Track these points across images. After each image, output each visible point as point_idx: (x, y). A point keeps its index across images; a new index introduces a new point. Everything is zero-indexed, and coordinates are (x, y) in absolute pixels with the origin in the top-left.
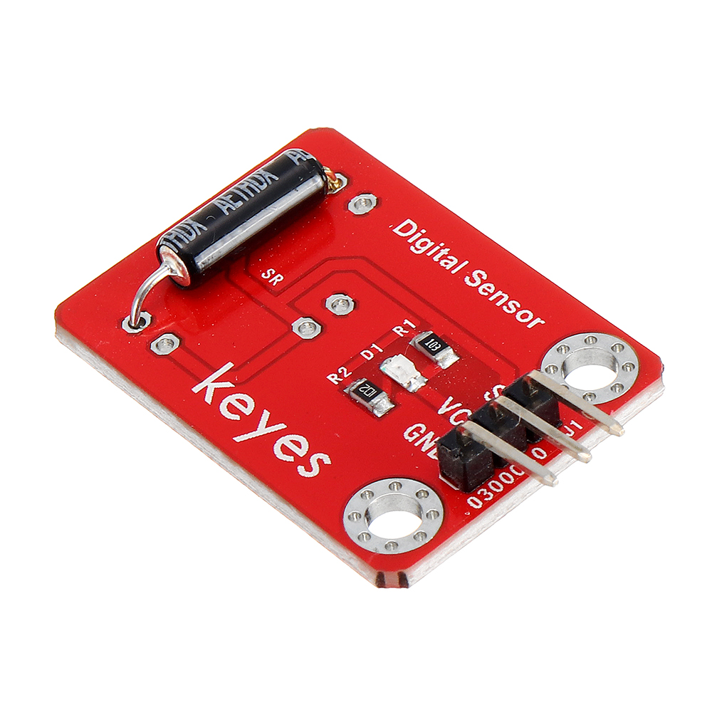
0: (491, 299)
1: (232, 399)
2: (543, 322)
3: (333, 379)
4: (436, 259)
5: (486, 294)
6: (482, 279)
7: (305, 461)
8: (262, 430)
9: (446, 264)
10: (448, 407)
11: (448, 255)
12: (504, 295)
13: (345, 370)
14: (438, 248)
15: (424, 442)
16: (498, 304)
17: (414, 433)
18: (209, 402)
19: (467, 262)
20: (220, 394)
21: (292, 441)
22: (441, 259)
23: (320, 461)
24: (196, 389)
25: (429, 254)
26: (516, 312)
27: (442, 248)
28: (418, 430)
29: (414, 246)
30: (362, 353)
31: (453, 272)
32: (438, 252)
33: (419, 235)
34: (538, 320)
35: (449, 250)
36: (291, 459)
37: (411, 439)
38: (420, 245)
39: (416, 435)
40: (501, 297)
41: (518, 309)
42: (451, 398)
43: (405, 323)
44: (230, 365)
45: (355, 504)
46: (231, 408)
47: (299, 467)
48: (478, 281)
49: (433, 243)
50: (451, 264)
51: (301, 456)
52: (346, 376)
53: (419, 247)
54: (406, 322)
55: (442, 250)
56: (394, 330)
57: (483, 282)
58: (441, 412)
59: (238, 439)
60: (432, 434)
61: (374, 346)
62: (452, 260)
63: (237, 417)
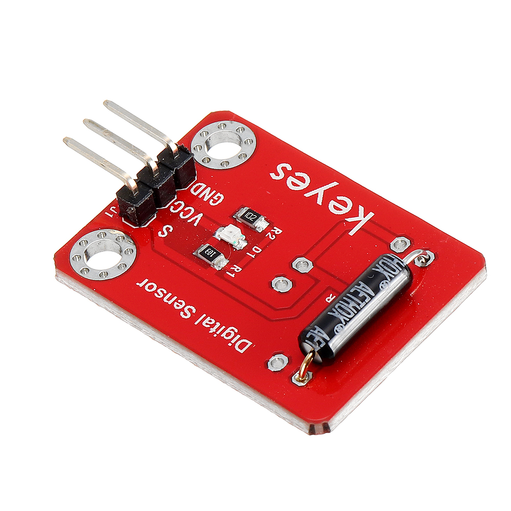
0: (176, 297)
1: (345, 210)
2: (138, 284)
3: (278, 231)
4: (218, 324)
5: (179, 301)
6: (184, 312)
7: (287, 174)
8: (320, 191)
9: (210, 321)
10: (197, 219)
11: (210, 328)
12: (167, 302)
13: (270, 237)
14: (218, 333)
15: (210, 193)
16: (170, 294)
17: (217, 199)
18: (360, 207)
19: (196, 323)
20: (354, 212)
21: (299, 186)
22: (215, 324)
23: (278, 174)
24: (371, 215)
25: (224, 327)
26: (157, 290)
27: (215, 333)
28: (215, 201)
29: (235, 332)
30: (261, 250)
31: (205, 315)
32: (217, 330)
33: (233, 342)
34: (141, 285)
35: (210, 332)
36: (297, 174)
37: (219, 194)
38: (231, 334)
39: (215, 198)
40: (168, 300)
41: (156, 291)
42: (195, 225)
43: (234, 274)
44: (351, 233)
45: (250, 150)
46: (345, 204)
47: (291, 169)
48: (186, 311)
49: (222, 336)
50: (207, 321)
51: (290, 177)
52: (269, 233)
53: (231, 332)
54: (233, 276)
55: (215, 331)
56: (241, 269)
57: (183, 310)
58: (202, 215)
59: (335, 184)
60: (205, 199)
61: (253, 256)
62: (207, 324)
63: (339, 198)
